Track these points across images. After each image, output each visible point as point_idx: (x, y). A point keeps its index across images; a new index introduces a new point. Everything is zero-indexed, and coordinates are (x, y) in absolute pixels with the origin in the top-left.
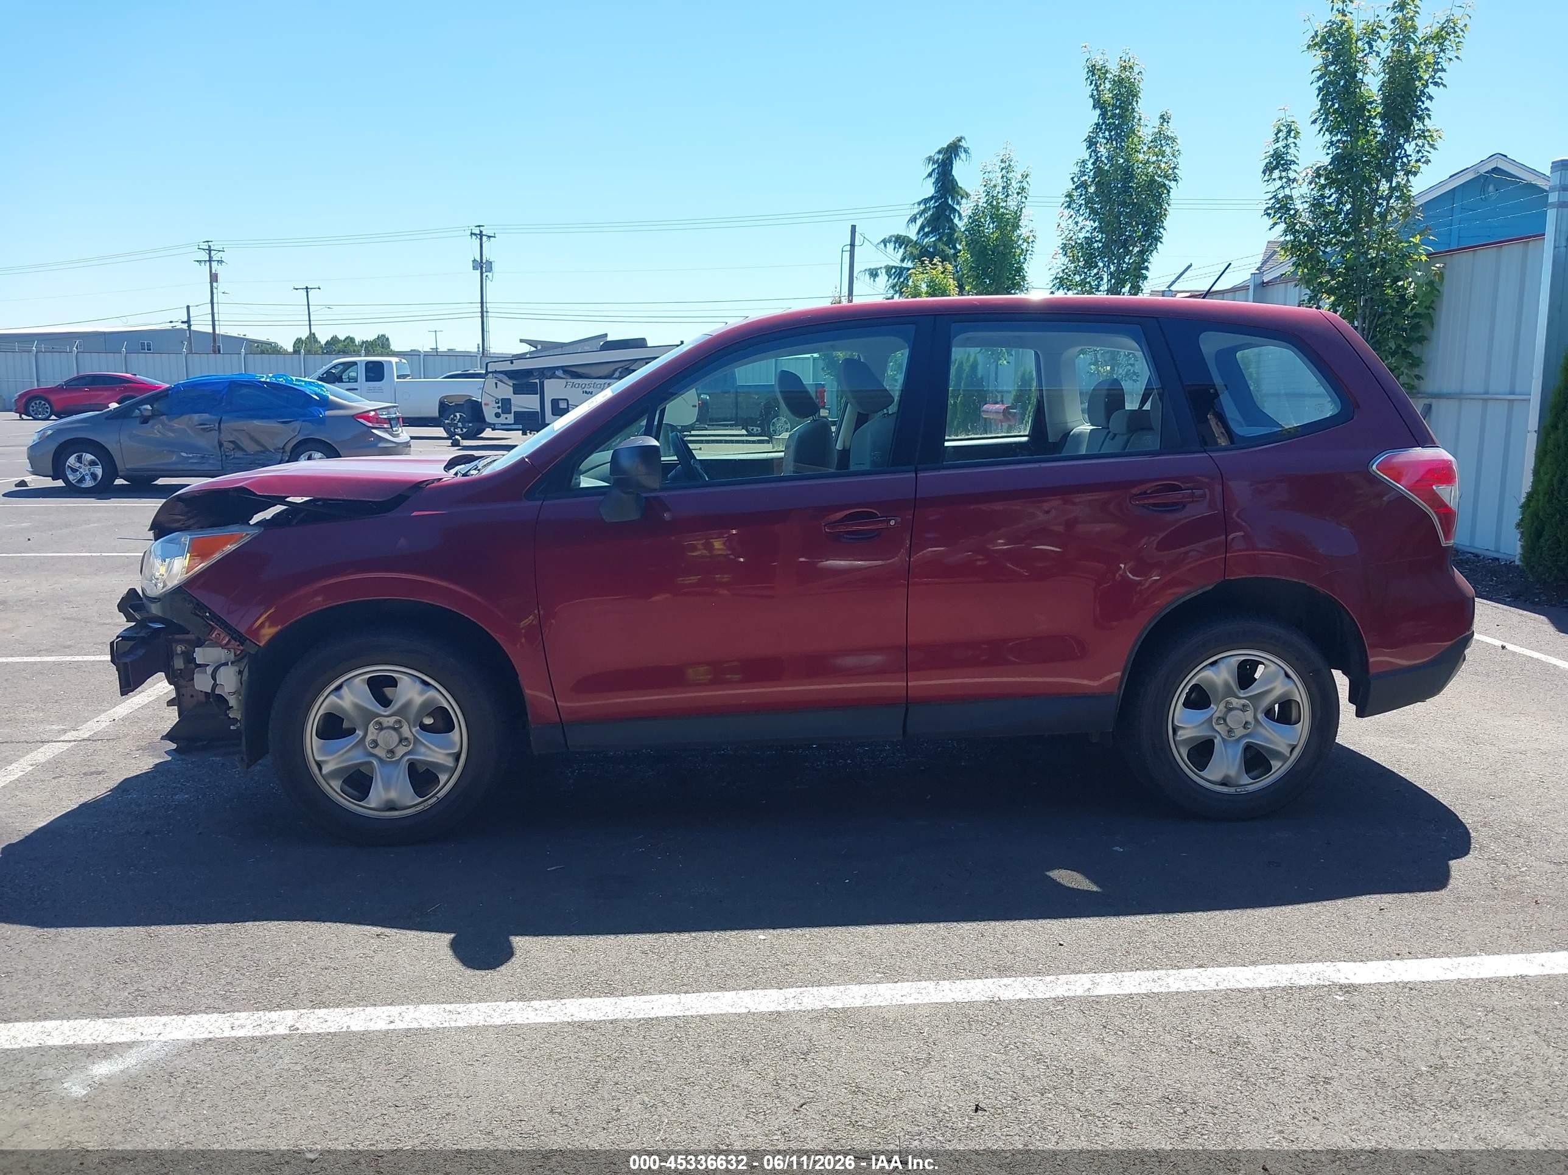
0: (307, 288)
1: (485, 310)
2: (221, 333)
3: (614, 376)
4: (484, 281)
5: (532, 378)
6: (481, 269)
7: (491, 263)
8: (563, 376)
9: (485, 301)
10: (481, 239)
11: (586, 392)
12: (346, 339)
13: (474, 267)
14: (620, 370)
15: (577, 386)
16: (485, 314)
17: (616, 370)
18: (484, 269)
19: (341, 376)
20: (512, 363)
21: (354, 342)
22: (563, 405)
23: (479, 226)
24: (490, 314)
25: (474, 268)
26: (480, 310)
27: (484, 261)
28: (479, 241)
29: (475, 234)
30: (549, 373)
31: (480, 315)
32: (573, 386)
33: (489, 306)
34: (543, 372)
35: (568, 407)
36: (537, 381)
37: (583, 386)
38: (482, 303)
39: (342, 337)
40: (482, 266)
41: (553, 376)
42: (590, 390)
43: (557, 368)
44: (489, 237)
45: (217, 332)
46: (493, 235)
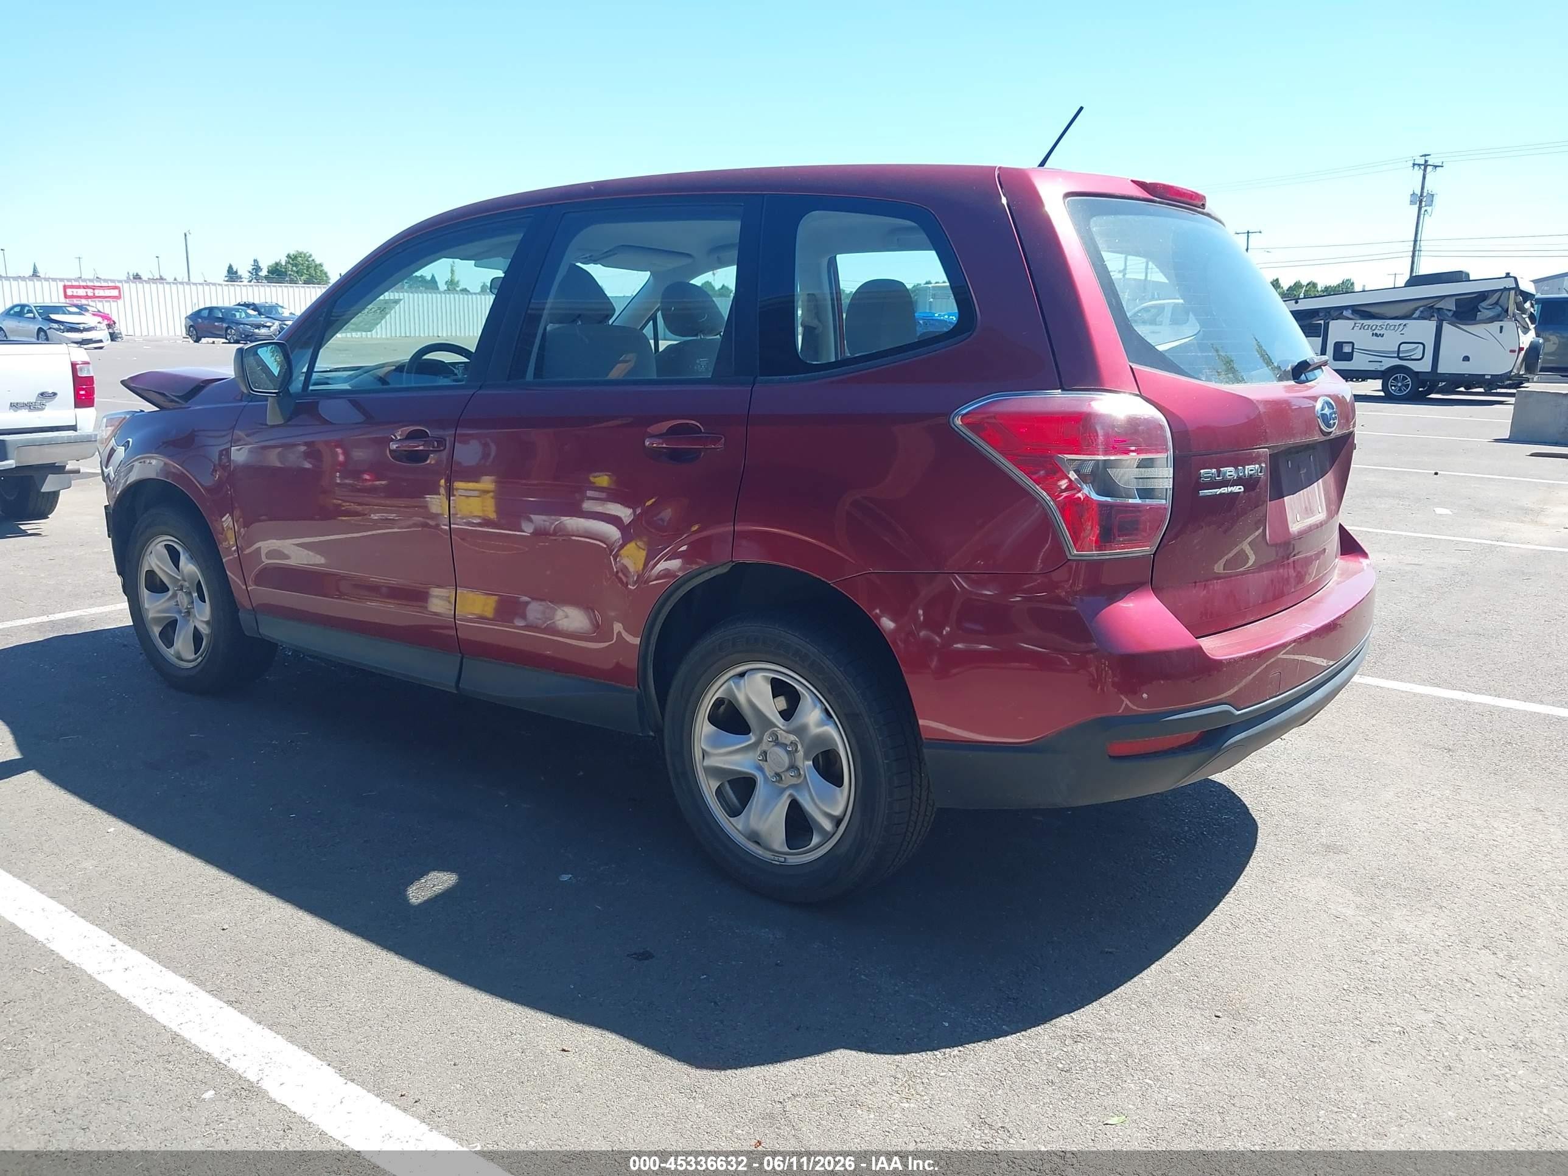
0: (1248, 232)
1: (1418, 248)
2: (1153, 279)
3: (1414, 316)
4: (1422, 216)
5: (1317, 318)
6: (1421, 202)
7: (1433, 195)
8: (1351, 316)
9: (1419, 239)
10: (1425, 170)
11: (1376, 335)
12: (1308, 284)
13: (1411, 201)
14: (1421, 309)
15: (1366, 327)
16: (1417, 252)
17: (1416, 309)
18: (1423, 204)
19: (1155, 319)
20: (1297, 302)
21: (1316, 287)
22: (1347, 349)
23: (1425, 155)
24: (1422, 253)
25: (1412, 203)
26: (1412, 249)
27: (1425, 194)
28: (1422, 172)
29: (1419, 165)
30: (1336, 313)
31: (1411, 254)
32: (1362, 327)
33: (1424, 245)
34: (1329, 313)
35: (1353, 351)
36: (1322, 322)
37: (1374, 328)
38: (1415, 241)
39: (1304, 282)
40: (1422, 200)
41: (1340, 317)
42: (1381, 332)
43: (1346, 308)
44: (1436, 167)
45: (1149, 279)
46: (1440, 164)
